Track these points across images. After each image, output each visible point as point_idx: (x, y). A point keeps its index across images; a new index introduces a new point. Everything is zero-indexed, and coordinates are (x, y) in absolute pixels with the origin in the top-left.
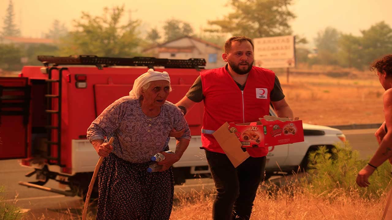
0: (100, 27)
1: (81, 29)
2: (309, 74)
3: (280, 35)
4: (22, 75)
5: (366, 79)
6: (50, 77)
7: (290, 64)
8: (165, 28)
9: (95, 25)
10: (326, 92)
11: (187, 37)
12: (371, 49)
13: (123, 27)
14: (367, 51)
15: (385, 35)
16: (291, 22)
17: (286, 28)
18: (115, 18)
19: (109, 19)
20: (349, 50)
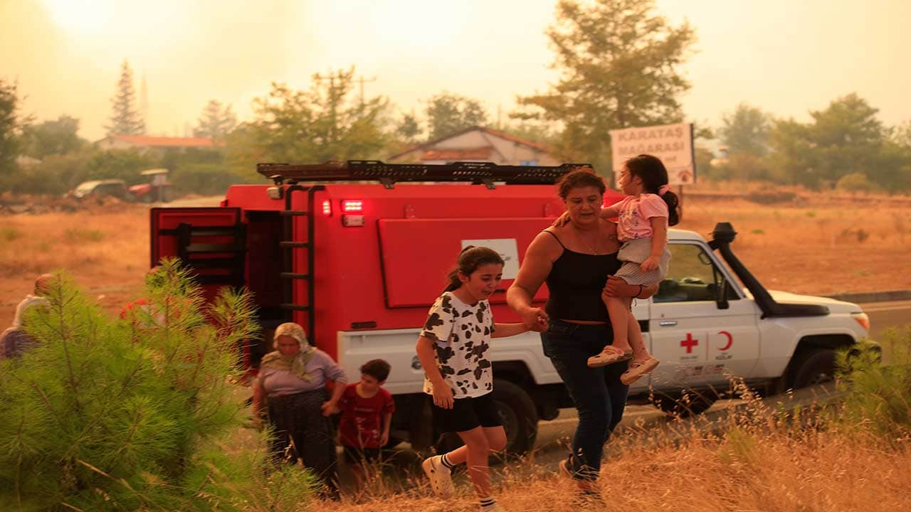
0: (307, 113)
1: (270, 117)
2: (716, 198)
3: (659, 122)
4: (226, 202)
5: (826, 206)
6: (288, 206)
7: (684, 179)
8: (430, 112)
9: (298, 108)
10: (758, 232)
11: (476, 128)
12: (834, 147)
13: (350, 112)
14: (825, 150)
15: (861, 119)
16: (680, 97)
17: (671, 108)
18: (336, 95)
19: (324, 95)
20: (791, 152)
